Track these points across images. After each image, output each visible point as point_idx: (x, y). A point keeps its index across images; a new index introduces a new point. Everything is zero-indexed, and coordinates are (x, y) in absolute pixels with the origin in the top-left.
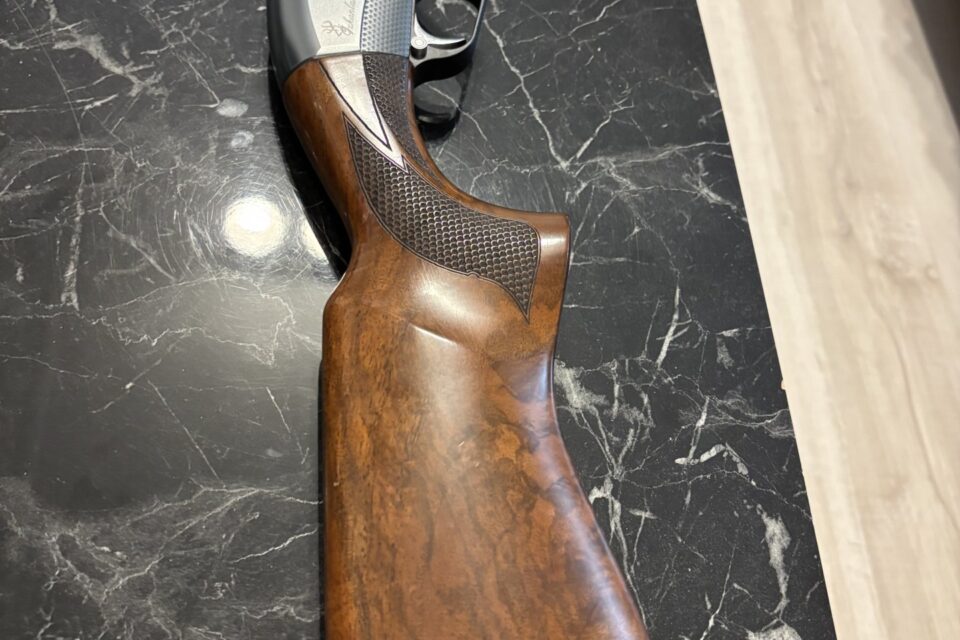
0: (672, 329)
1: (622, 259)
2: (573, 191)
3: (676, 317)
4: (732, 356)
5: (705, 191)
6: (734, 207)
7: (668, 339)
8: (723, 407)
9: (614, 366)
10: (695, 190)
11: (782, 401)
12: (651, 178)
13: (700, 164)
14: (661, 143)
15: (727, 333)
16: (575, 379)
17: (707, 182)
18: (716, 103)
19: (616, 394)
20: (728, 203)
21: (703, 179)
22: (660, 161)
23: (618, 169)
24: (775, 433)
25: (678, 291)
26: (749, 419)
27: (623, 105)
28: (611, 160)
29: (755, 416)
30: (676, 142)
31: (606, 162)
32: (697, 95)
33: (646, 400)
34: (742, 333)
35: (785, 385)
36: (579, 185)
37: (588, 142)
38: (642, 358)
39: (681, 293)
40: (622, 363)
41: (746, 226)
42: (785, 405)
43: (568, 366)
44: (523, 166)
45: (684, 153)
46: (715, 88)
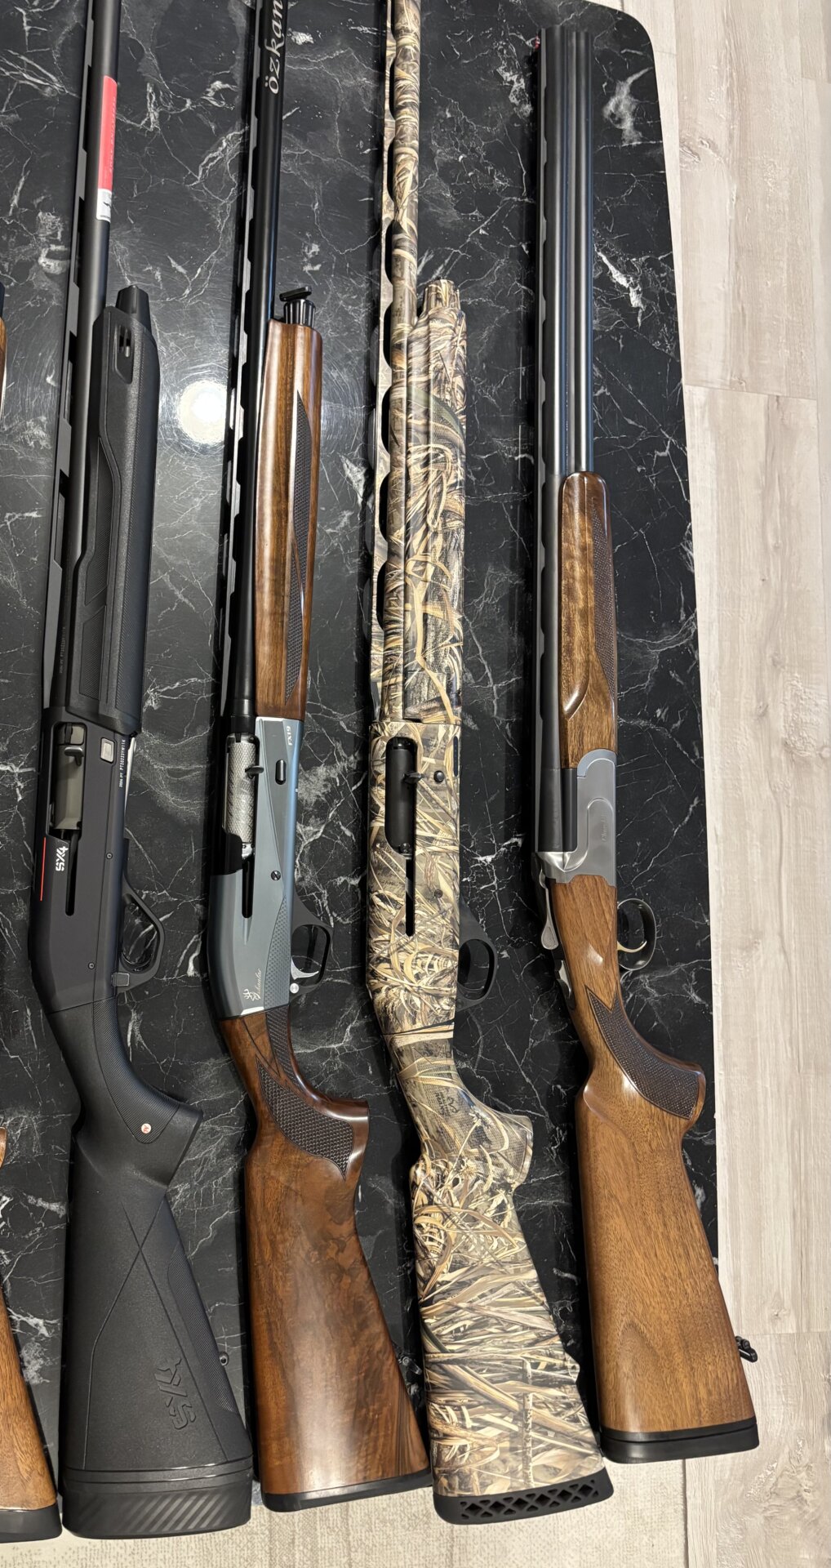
5: (694, 995)
6: (707, 1005)
10: (688, 995)
12: (666, 988)
13: (694, 975)
14: (673, 963)
17: (695, 988)
18: (707, 929)
20: (704, 1003)
21: (694, 987)
22: (673, 976)
23: (650, 982)
24: (707, 1143)
26: (696, 1136)
28: (647, 977)
29: (700, 1134)
30: (682, 962)
31: (644, 978)
32: (698, 924)
35: (716, 1117)
41: (711, 1017)
42: (714, 1127)
46: (709, 919)
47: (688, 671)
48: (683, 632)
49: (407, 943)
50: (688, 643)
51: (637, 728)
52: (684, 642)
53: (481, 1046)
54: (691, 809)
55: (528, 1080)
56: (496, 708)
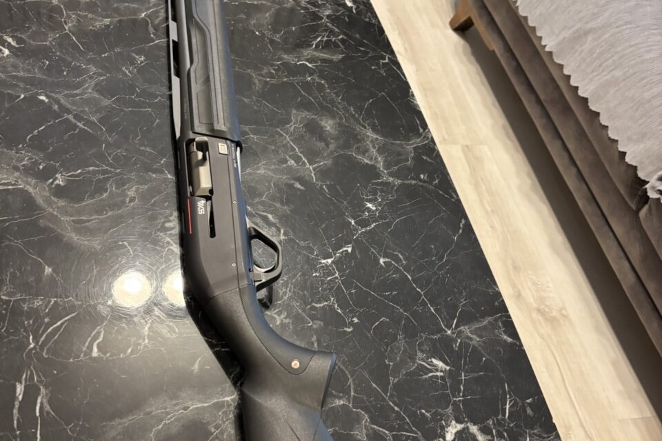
0: (508, 402)
2: (456, 344)
3: (508, 396)
4: (532, 411)
5: (505, 337)
6: (518, 343)
7: (508, 407)
8: (534, 434)
9: (491, 422)
10: (501, 337)
11: (554, 428)
12: (484, 334)
13: (500, 325)
15: (528, 401)
16: (478, 430)
18: (499, 295)
19: (494, 434)
20: (515, 342)
21: (504, 332)
22: (485, 326)
23: (470, 331)
25: (506, 385)
27: (464, 300)
28: (466, 327)
29: (546, 436)
33: (506, 435)
34: (534, 400)
35: (554, 421)
36: (457, 340)
37: (455, 321)
38: (500, 417)
39: (508, 386)
40: (493, 420)
41: (524, 351)
42: (556, 429)
43: (474, 424)
44: (433, 335)
46: (498, 287)
47: (434, 156)
48: (425, 137)
51: (410, 185)
52: (426, 142)
53: (352, 386)
54: (461, 226)
55: (396, 408)
56: (314, 177)
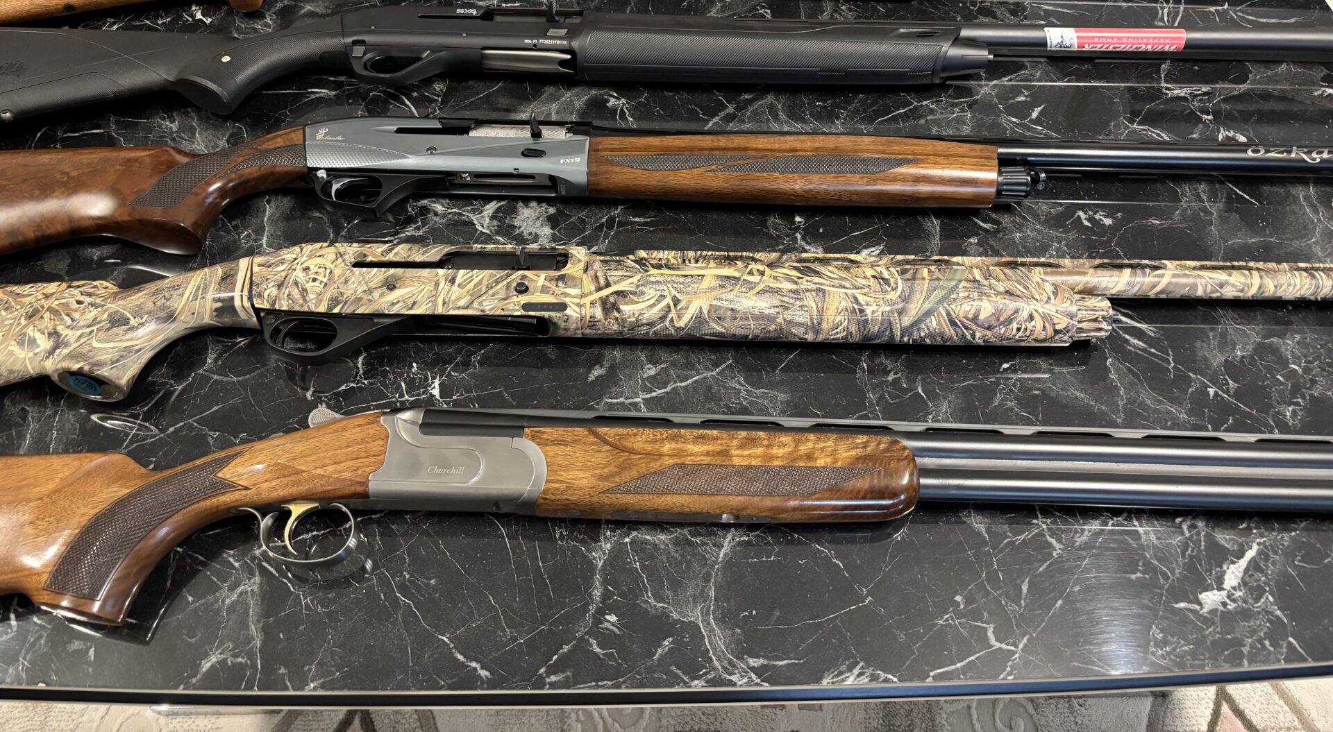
1: (169, 584)
4: (75, 652)
5: (213, 659)
6: (194, 680)
10: (216, 650)
12: (234, 617)
13: (240, 660)
15: (92, 652)
17: (223, 662)
20: (198, 677)
21: (225, 660)
22: (248, 627)
23: (247, 592)
27: (307, 604)
28: (256, 588)
30: (263, 642)
31: (254, 584)
32: (310, 670)
34: (89, 663)
37: (274, 572)
39: (131, 623)
45: (252, 648)
47: (673, 668)
48: (730, 662)
49: (344, 260)
50: (715, 669)
